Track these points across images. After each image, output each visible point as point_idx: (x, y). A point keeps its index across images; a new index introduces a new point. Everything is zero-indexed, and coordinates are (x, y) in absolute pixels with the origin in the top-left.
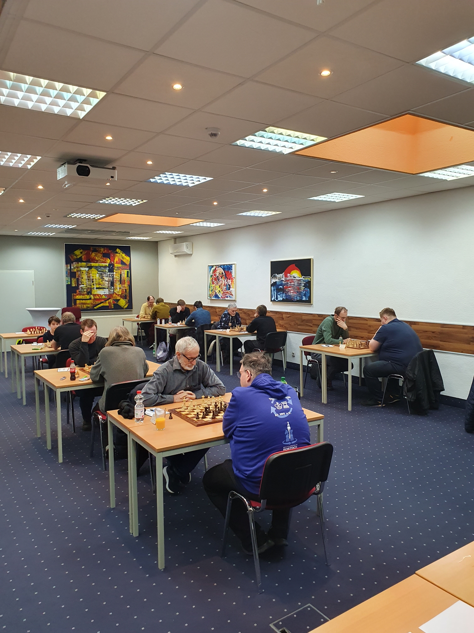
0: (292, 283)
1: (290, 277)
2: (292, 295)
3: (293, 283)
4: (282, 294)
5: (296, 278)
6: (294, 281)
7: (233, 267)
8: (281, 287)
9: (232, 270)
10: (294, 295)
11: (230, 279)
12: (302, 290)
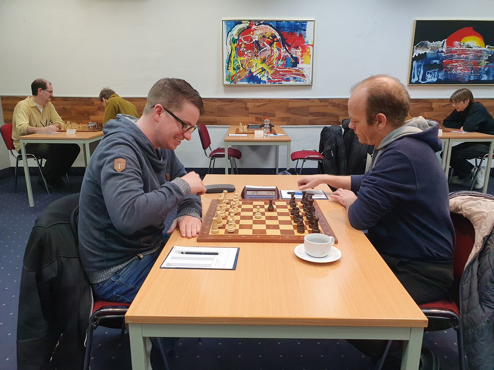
0: (462, 56)
1: (459, 47)
2: (460, 73)
3: (465, 56)
4: (436, 73)
5: (472, 48)
6: (467, 52)
7: (307, 26)
8: (437, 61)
9: (305, 30)
10: (465, 73)
11: (297, 48)
12: (483, 65)
